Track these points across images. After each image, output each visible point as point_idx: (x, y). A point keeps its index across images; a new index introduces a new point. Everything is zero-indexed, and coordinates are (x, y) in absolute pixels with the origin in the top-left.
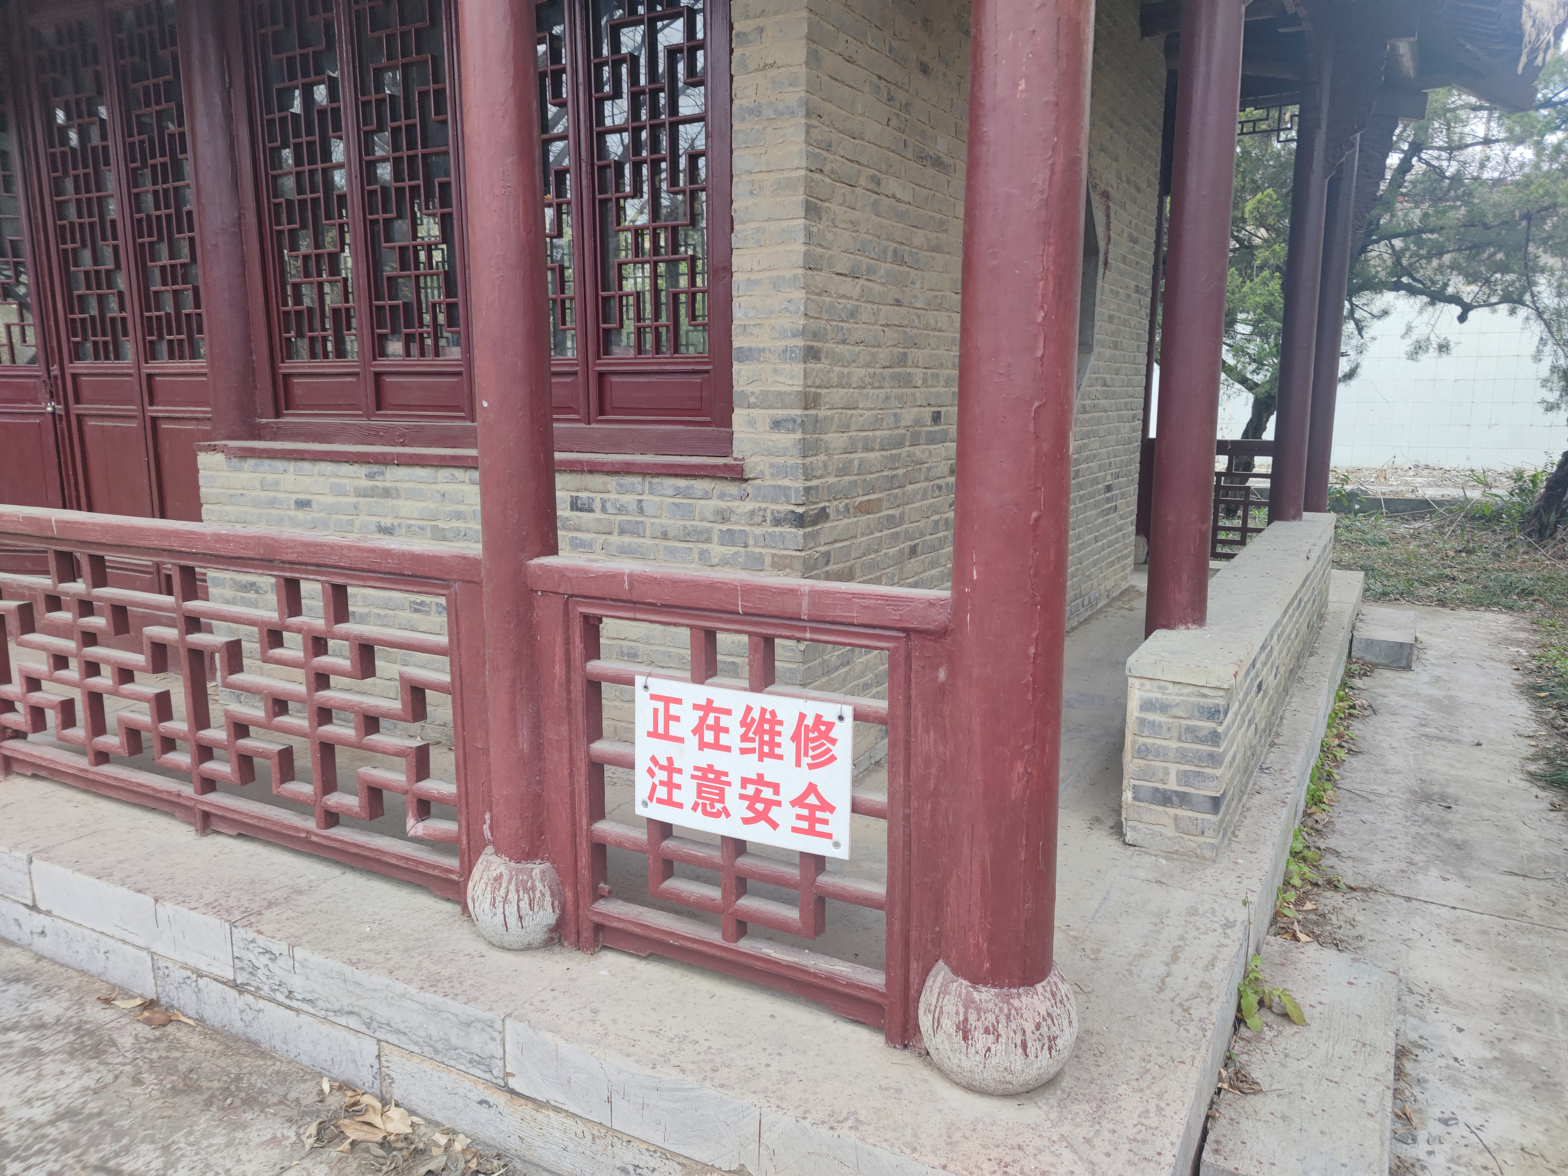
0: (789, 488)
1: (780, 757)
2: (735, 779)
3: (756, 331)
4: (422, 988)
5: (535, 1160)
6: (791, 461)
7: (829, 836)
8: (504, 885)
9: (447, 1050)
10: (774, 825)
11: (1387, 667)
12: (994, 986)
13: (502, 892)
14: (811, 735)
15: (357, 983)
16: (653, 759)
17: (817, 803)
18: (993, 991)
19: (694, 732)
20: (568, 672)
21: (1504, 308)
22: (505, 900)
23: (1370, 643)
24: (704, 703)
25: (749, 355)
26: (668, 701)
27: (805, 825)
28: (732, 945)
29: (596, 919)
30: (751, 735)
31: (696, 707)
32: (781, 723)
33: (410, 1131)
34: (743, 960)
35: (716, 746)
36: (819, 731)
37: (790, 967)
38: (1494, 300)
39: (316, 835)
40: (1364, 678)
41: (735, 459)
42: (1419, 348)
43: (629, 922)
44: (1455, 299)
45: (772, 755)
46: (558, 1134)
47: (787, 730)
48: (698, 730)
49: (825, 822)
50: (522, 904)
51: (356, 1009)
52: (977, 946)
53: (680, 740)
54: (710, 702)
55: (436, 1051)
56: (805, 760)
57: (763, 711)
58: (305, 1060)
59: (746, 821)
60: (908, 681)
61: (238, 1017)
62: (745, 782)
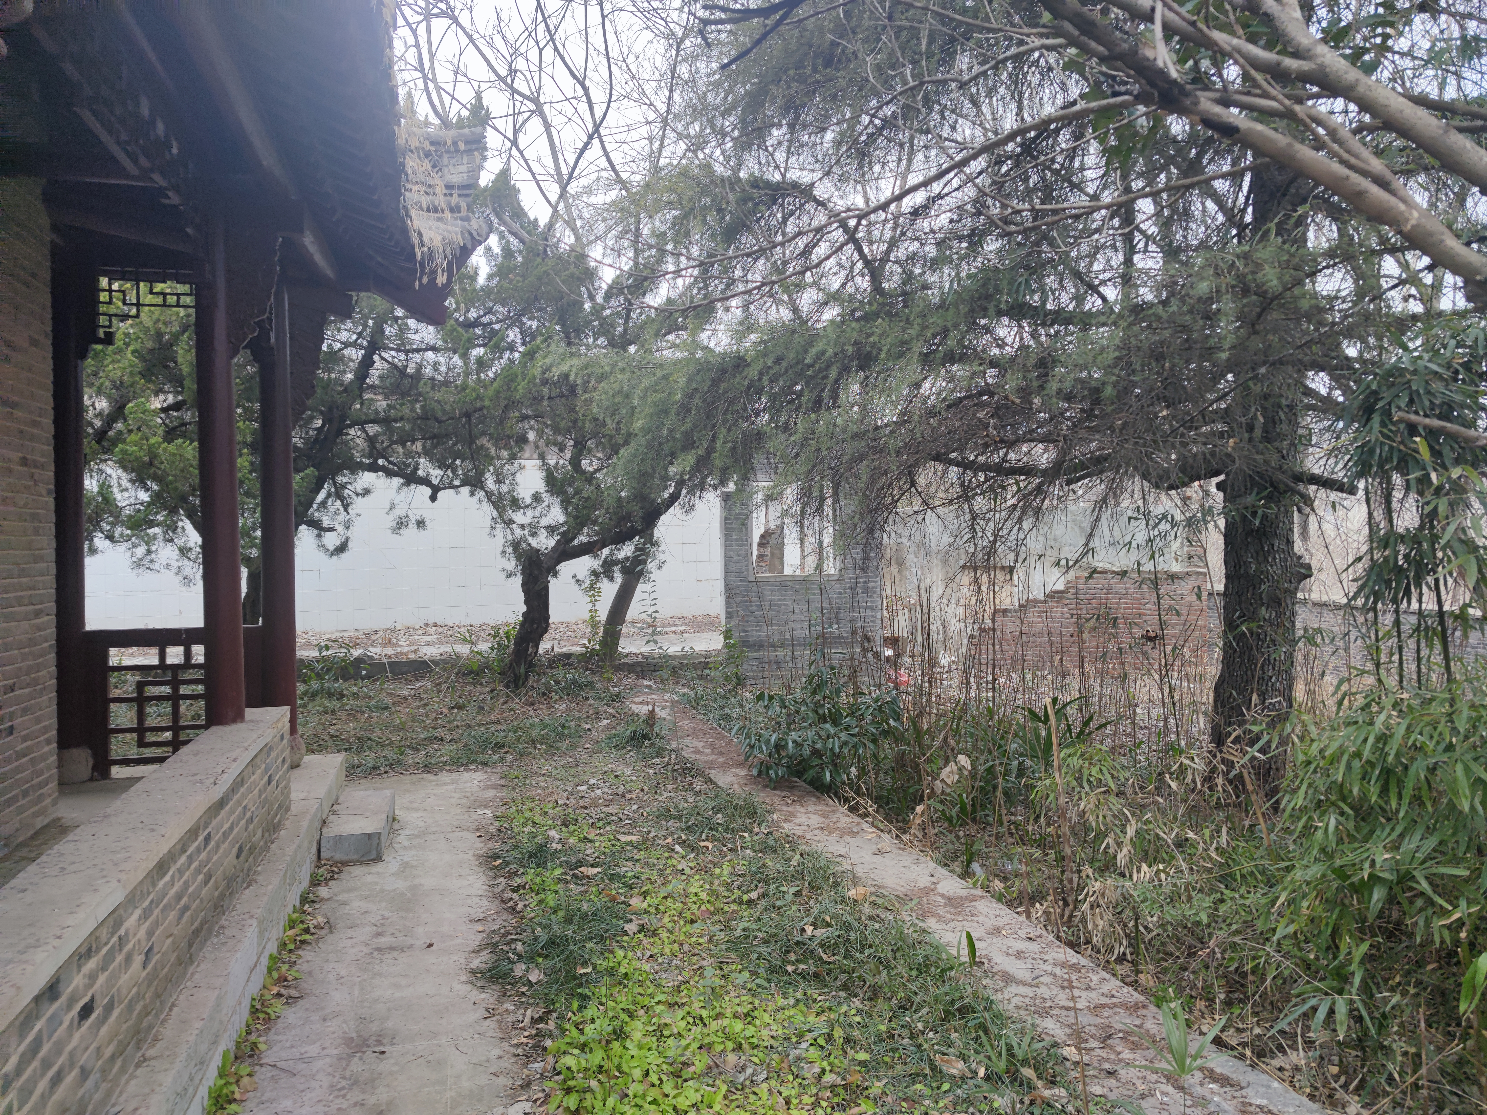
11: (358, 862)
21: (465, 490)
23: (339, 840)
38: (457, 483)
40: (331, 883)
42: (401, 524)
44: (425, 481)
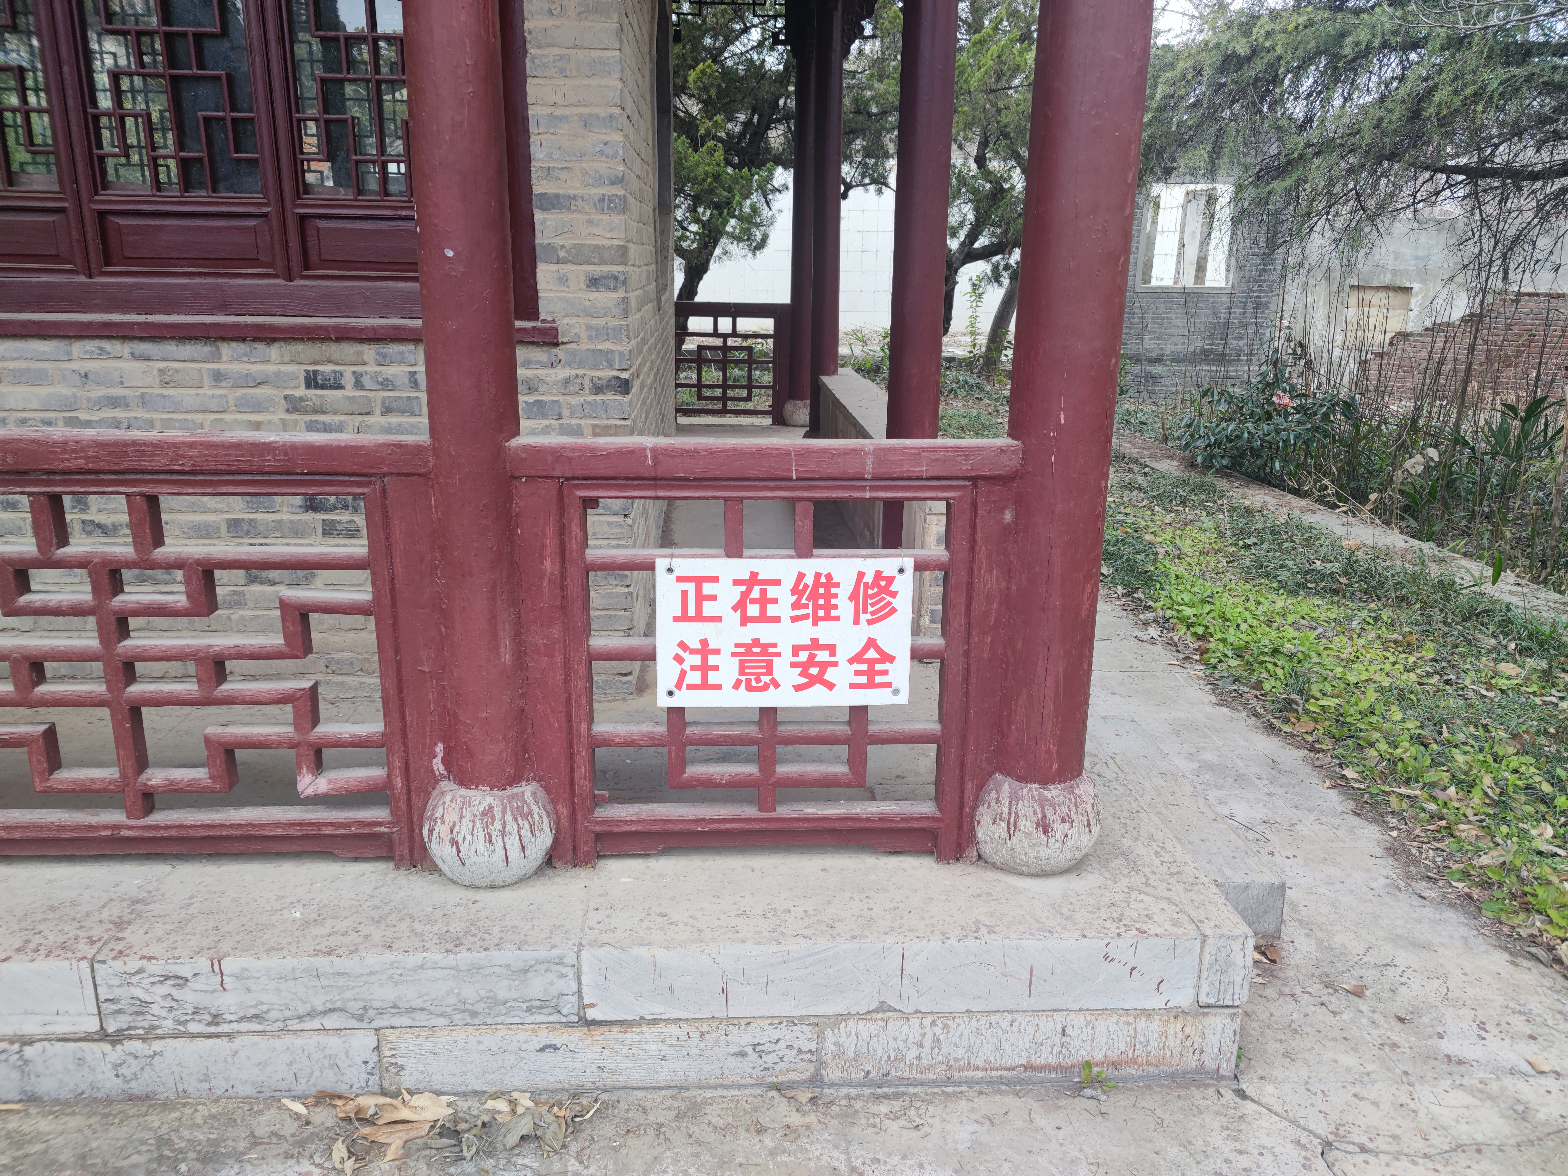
0: (612, 352)
1: (837, 618)
2: (785, 650)
3: (563, 175)
4: (448, 951)
5: (622, 1084)
6: (613, 323)
7: (889, 685)
8: (498, 817)
9: (490, 1008)
10: (830, 686)
12: (1060, 782)
13: (498, 825)
14: (870, 592)
15: (338, 973)
16: (682, 645)
17: (877, 656)
18: (1060, 787)
19: (735, 608)
20: (563, 567)
21: (872, 188)
22: (503, 833)
24: (747, 577)
25: (554, 203)
26: (699, 581)
27: (864, 679)
28: (772, 815)
29: (599, 828)
30: (804, 601)
31: (736, 582)
32: (837, 585)
33: (451, 1111)
34: (786, 826)
35: (763, 618)
36: (879, 587)
37: (840, 819)
39: (130, 828)
41: (543, 321)
43: (645, 821)
45: (828, 618)
46: (654, 1047)
47: (844, 592)
48: (740, 606)
49: (885, 672)
50: (523, 832)
51: (338, 1005)
52: (1048, 752)
53: (719, 619)
54: (754, 575)
55: (474, 1014)
56: (864, 617)
57: (818, 575)
58: (244, 1090)
59: (798, 688)
60: (973, 527)
61: (111, 1074)
62: (796, 649)
